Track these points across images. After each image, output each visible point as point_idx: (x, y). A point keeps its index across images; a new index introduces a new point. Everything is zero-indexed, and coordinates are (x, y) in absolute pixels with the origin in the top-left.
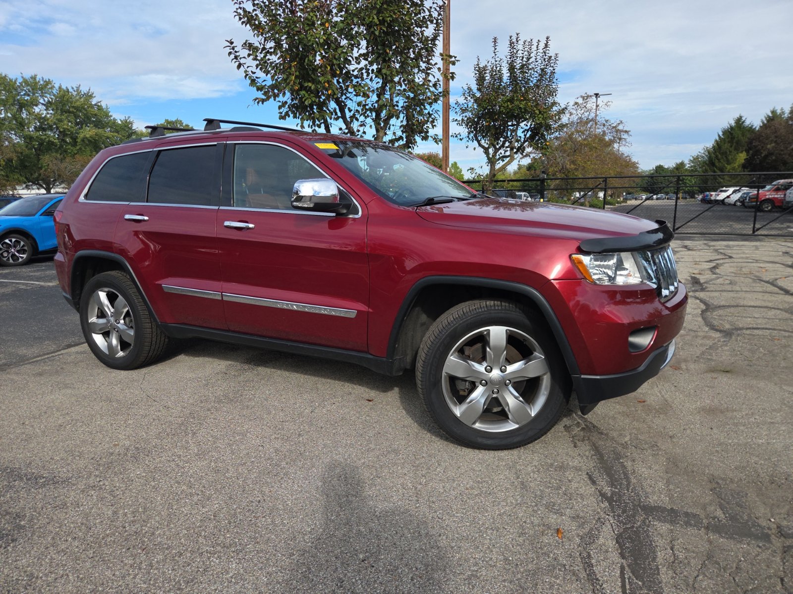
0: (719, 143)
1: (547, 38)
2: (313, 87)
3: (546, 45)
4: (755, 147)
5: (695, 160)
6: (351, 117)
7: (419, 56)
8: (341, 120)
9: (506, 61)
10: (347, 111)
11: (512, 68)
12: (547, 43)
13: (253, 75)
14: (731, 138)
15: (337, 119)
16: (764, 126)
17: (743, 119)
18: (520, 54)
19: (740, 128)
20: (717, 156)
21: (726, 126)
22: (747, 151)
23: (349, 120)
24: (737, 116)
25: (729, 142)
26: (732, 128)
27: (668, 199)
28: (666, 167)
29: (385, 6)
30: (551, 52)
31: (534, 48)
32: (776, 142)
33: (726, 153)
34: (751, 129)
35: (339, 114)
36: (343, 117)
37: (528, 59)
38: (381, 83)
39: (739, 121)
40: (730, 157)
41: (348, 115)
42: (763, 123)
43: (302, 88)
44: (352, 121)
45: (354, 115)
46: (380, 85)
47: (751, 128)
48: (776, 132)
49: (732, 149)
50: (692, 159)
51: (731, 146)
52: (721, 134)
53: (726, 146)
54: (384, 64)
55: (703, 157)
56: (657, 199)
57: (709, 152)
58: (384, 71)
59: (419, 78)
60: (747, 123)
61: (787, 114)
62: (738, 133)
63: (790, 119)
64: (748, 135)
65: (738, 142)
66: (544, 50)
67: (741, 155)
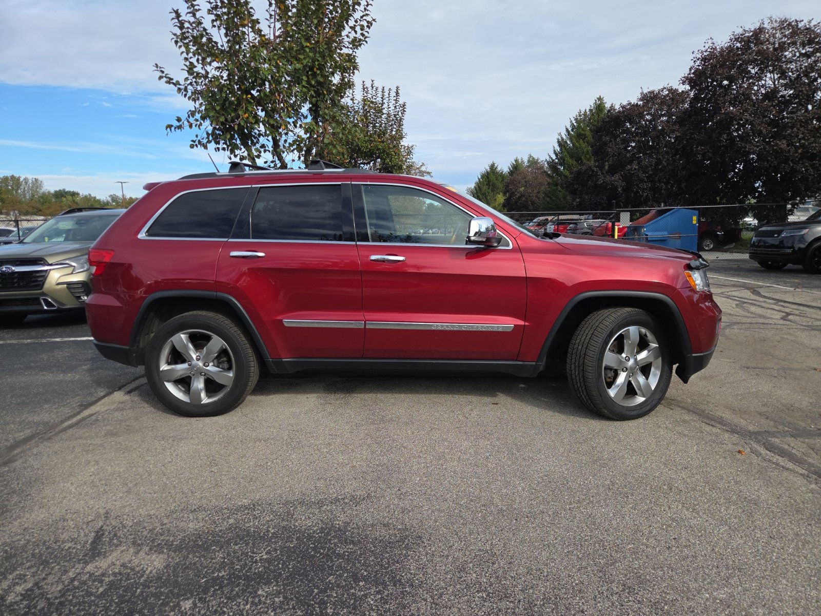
0: (480, 185)
4: (511, 189)
14: (489, 181)
16: (511, 173)
17: (496, 165)
19: (494, 173)
20: (478, 197)
21: (483, 171)
22: (505, 193)
24: (491, 163)
25: (487, 185)
26: (487, 172)
32: (525, 186)
34: (501, 175)
39: (493, 167)
40: (488, 198)
42: (510, 169)
48: (525, 178)
49: (490, 190)
51: (489, 188)
52: (480, 177)
53: (485, 188)
57: (472, 193)
60: (499, 169)
61: (526, 163)
62: (492, 177)
63: (529, 167)
64: (501, 180)
65: (494, 185)
66: (395, 98)
67: (499, 196)
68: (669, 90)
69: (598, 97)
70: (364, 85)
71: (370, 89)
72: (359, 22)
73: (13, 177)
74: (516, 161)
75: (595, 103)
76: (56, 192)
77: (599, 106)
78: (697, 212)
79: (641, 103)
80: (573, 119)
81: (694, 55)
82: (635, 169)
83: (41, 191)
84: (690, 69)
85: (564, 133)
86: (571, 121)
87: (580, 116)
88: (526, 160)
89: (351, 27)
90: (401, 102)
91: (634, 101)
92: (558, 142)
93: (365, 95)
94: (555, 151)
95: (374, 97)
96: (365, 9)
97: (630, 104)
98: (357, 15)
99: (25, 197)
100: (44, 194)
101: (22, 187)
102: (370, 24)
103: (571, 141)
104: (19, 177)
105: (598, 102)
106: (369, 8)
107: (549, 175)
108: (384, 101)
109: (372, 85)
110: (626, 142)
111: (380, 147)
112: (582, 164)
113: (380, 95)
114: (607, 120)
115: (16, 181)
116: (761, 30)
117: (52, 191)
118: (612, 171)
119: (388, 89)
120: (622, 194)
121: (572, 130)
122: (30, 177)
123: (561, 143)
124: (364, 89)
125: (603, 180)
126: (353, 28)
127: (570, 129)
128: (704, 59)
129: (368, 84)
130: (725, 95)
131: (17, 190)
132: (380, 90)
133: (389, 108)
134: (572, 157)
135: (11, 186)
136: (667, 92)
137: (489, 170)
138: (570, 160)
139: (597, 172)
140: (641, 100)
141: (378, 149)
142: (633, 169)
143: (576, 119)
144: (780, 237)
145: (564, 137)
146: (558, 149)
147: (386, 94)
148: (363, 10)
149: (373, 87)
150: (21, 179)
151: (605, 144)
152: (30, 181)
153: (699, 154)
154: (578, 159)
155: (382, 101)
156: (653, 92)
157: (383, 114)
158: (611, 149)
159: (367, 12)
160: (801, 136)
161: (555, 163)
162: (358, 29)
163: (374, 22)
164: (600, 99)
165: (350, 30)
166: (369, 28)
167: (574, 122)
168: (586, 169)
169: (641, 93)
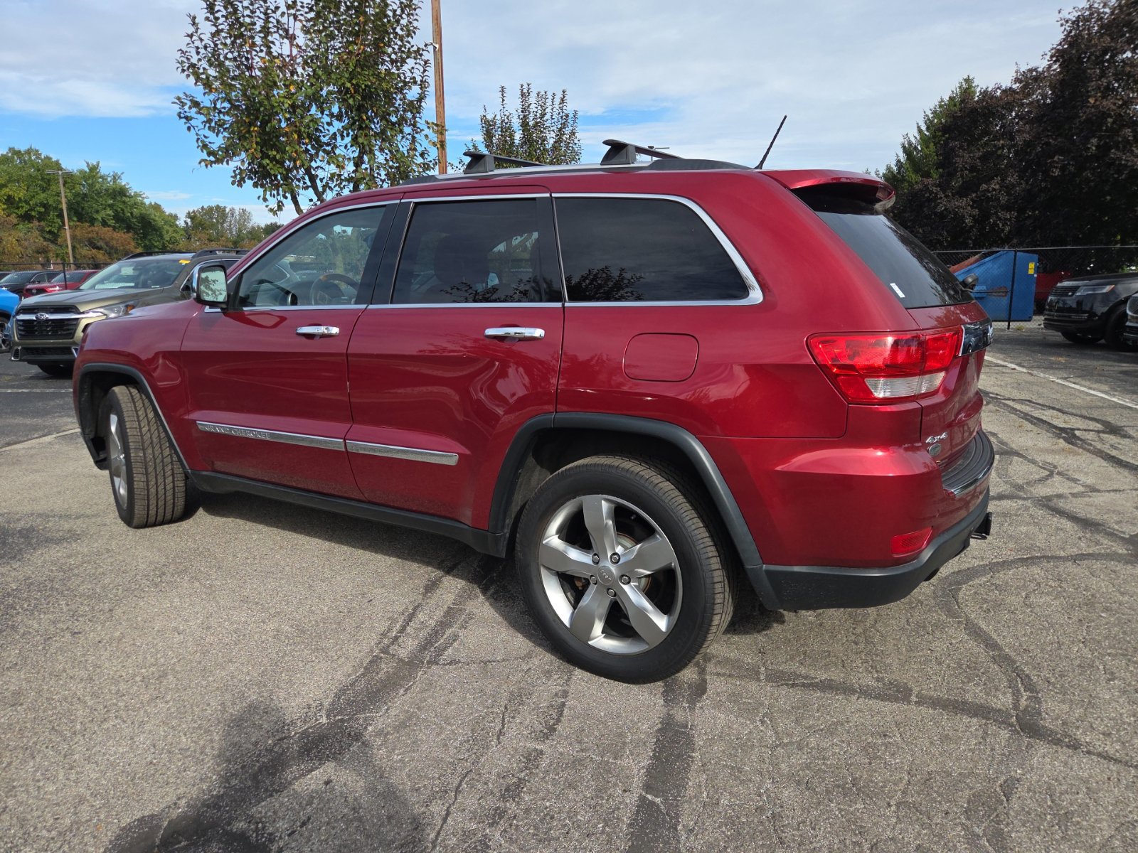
1: (564, 92)
2: (278, 157)
3: (563, 101)
6: (324, 186)
7: (403, 120)
8: (310, 189)
9: (516, 116)
10: (318, 181)
11: (524, 125)
12: (564, 97)
13: (205, 140)
15: (307, 188)
18: (533, 108)
23: (320, 189)
29: (359, 70)
30: (569, 108)
31: (549, 102)
35: (309, 183)
36: (314, 187)
37: (543, 115)
38: (358, 151)
41: (319, 185)
43: (265, 156)
44: (324, 190)
45: (327, 183)
46: (356, 155)
54: (361, 131)
58: (360, 140)
59: (403, 146)
69: (966, 77)
73: (218, 207)
75: (960, 87)
76: (267, 226)
77: (967, 89)
78: (1036, 256)
80: (930, 113)
82: (994, 190)
83: (250, 225)
85: (914, 134)
86: (927, 116)
87: (940, 107)
91: (1007, 84)
92: (904, 147)
94: (898, 161)
97: (1000, 88)
99: (231, 233)
100: (253, 228)
101: (228, 220)
103: (923, 146)
104: (225, 207)
105: (965, 86)
114: (959, 114)
115: (220, 211)
117: (263, 225)
118: (962, 192)
120: (972, 227)
121: (927, 129)
122: (237, 208)
123: (908, 150)
125: (945, 206)
127: (924, 128)
131: (222, 224)
135: (216, 218)
139: (936, 194)
140: (1017, 80)
142: (991, 189)
144: (1074, 296)
145: (914, 141)
146: (902, 157)
150: (227, 210)
152: (237, 213)
153: (1056, 168)
156: (1035, 70)
158: (963, 159)
164: (968, 80)
167: (930, 116)
168: (921, 190)
169: (1017, 72)
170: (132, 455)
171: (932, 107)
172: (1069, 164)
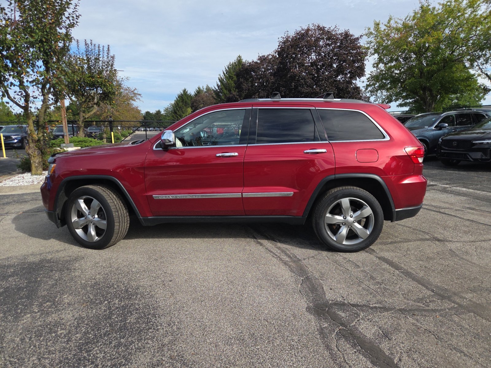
0: (177, 102)
1: (108, 46)
3: (108, 49)
4: (195, 106)
5: (166, 110)
14: (183, 100)
16: (196, 95)
17: (187, 90)
19: (186, 95)
20: (177, 109)
21: (179, 93)
22: (192, 108)
24: (183, 89)
25: (182, 102)
26: (182, 94)
27: (155, 130)
28: (151, 112)
32: (203, 104)
33: (181, 107)
39: (185, 91)
40: (183, 110)
42: (195, 93)
47: (190, 95)
48: (202, 98)
49: (184, 105)
50: (165, 109)
51: (183, 104)
52: (177, 97)
53: (181, 104)
55: (170, 109)
56: (150, 131)
57: (173, 107)
60: (188, 93)
61: (205, 90)
62: (185, 98)
63: (205, 92)
64: (190, 99)
65: (186, 102)
66: (107, 52)
67: (189, 109)
68: (272, 56)
70: (86, 42)
71: (90, 45)
72: (71, 15)
74: (199, 88)
75: (237, 59)
77: (239, 61)
79: (259, 61)
80: (226, 67)
81: (279, 40)
84: (279, 46)
85: (222, 75)
86: (226, 68)
87: (230, 65)
88: (205, 87)
89: (66, 18)
90: (111, 54)
91: (255, 60)
92: (219, 79)
93: (87, 48)
94: (217, 85)
95: (93, 50)
96: (75, 8)
97: (253, 62)
98: (70, 11)
102: (78, 17)
103: (226, 80)
105: (239, 59)
106: (77, 7)
107: (215, 99)
108: (100, 53)
109: (91, 43)
110: (253, 82)
111: (99, 81)
112: (231, 93)
113: (97, 49)
114: (242, 70)
116: (308, 30)
119: (102, 46)
121: (226, 73)
123: (221, 80)
124: (86, 45)
126: (68, 18)
127: (225, 73)
128: (284, 43)
129: (89, 42)
130: (293, 62)
132: (97, 46)
133: (104, 58)
134: (226, 89)
136: (271, 57)
137: (182, 93)
138: (225, 91)
140: (259, 60)
141: (98, 82)
143: (228, 67)
145: (222, 77)
146: (219, 83)
147: (101, 49)
148: (74, 8)
149: (92, 44)
151: (241, 83)
154: (230, 91)
155: (99, 53)
156: (264, 56)
157: (100, 61)
158: (245, 86)
159: (76, 10)
160: (325, 85)
161: (218, 92)
162: (71, 18)
163: (80, 16)
164: (239, 57)
165: (66, 19)
166: (78, 19)
167: (227, 68)
168: (232, 97)
169: (259, 56)
170: (114, 214)
171: (227, 65)
172: (287, 91)
